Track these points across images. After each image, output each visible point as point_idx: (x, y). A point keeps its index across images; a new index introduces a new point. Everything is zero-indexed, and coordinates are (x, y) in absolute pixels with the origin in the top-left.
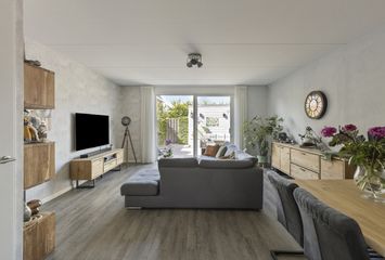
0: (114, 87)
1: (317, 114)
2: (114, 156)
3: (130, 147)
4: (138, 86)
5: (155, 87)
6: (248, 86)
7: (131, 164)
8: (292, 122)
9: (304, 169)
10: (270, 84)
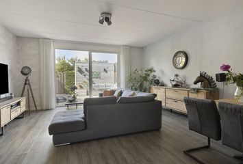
0: (11, 36)
1: (181, 66)
2: (18, 104)
3: (30, 95)
4: (37, 39)
5: (54, 41)
6: (131, 47)
7: (33, 111)
8: (162, 72)
9: (176, 101)
10: (145, 47)
